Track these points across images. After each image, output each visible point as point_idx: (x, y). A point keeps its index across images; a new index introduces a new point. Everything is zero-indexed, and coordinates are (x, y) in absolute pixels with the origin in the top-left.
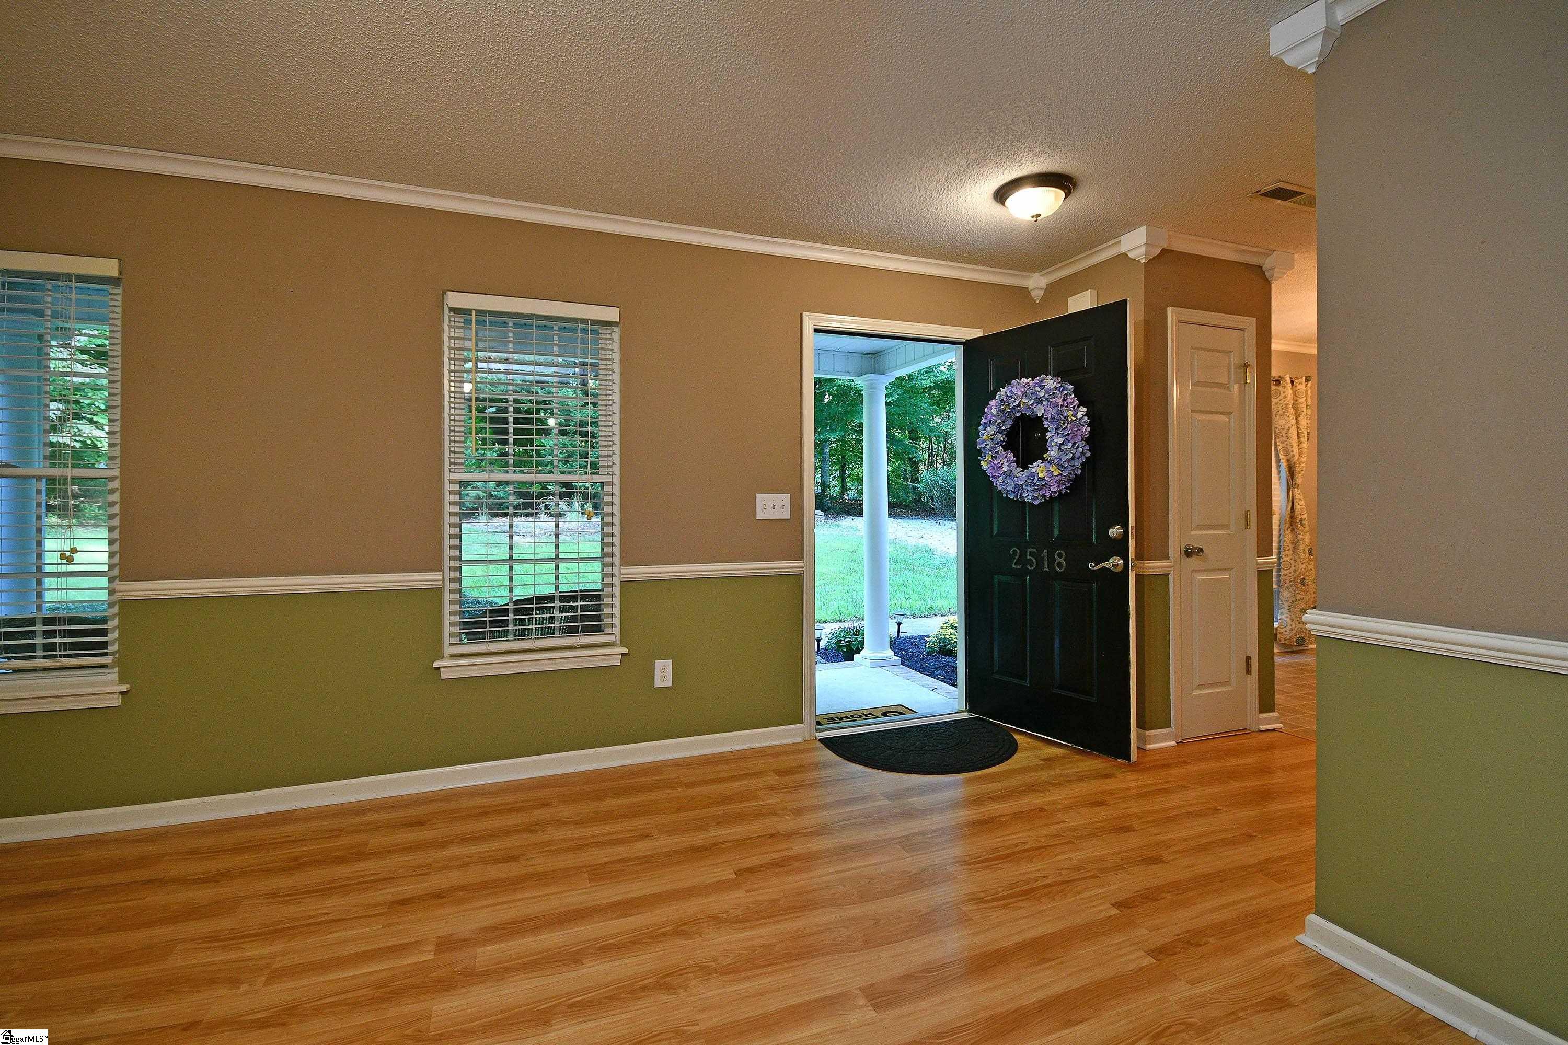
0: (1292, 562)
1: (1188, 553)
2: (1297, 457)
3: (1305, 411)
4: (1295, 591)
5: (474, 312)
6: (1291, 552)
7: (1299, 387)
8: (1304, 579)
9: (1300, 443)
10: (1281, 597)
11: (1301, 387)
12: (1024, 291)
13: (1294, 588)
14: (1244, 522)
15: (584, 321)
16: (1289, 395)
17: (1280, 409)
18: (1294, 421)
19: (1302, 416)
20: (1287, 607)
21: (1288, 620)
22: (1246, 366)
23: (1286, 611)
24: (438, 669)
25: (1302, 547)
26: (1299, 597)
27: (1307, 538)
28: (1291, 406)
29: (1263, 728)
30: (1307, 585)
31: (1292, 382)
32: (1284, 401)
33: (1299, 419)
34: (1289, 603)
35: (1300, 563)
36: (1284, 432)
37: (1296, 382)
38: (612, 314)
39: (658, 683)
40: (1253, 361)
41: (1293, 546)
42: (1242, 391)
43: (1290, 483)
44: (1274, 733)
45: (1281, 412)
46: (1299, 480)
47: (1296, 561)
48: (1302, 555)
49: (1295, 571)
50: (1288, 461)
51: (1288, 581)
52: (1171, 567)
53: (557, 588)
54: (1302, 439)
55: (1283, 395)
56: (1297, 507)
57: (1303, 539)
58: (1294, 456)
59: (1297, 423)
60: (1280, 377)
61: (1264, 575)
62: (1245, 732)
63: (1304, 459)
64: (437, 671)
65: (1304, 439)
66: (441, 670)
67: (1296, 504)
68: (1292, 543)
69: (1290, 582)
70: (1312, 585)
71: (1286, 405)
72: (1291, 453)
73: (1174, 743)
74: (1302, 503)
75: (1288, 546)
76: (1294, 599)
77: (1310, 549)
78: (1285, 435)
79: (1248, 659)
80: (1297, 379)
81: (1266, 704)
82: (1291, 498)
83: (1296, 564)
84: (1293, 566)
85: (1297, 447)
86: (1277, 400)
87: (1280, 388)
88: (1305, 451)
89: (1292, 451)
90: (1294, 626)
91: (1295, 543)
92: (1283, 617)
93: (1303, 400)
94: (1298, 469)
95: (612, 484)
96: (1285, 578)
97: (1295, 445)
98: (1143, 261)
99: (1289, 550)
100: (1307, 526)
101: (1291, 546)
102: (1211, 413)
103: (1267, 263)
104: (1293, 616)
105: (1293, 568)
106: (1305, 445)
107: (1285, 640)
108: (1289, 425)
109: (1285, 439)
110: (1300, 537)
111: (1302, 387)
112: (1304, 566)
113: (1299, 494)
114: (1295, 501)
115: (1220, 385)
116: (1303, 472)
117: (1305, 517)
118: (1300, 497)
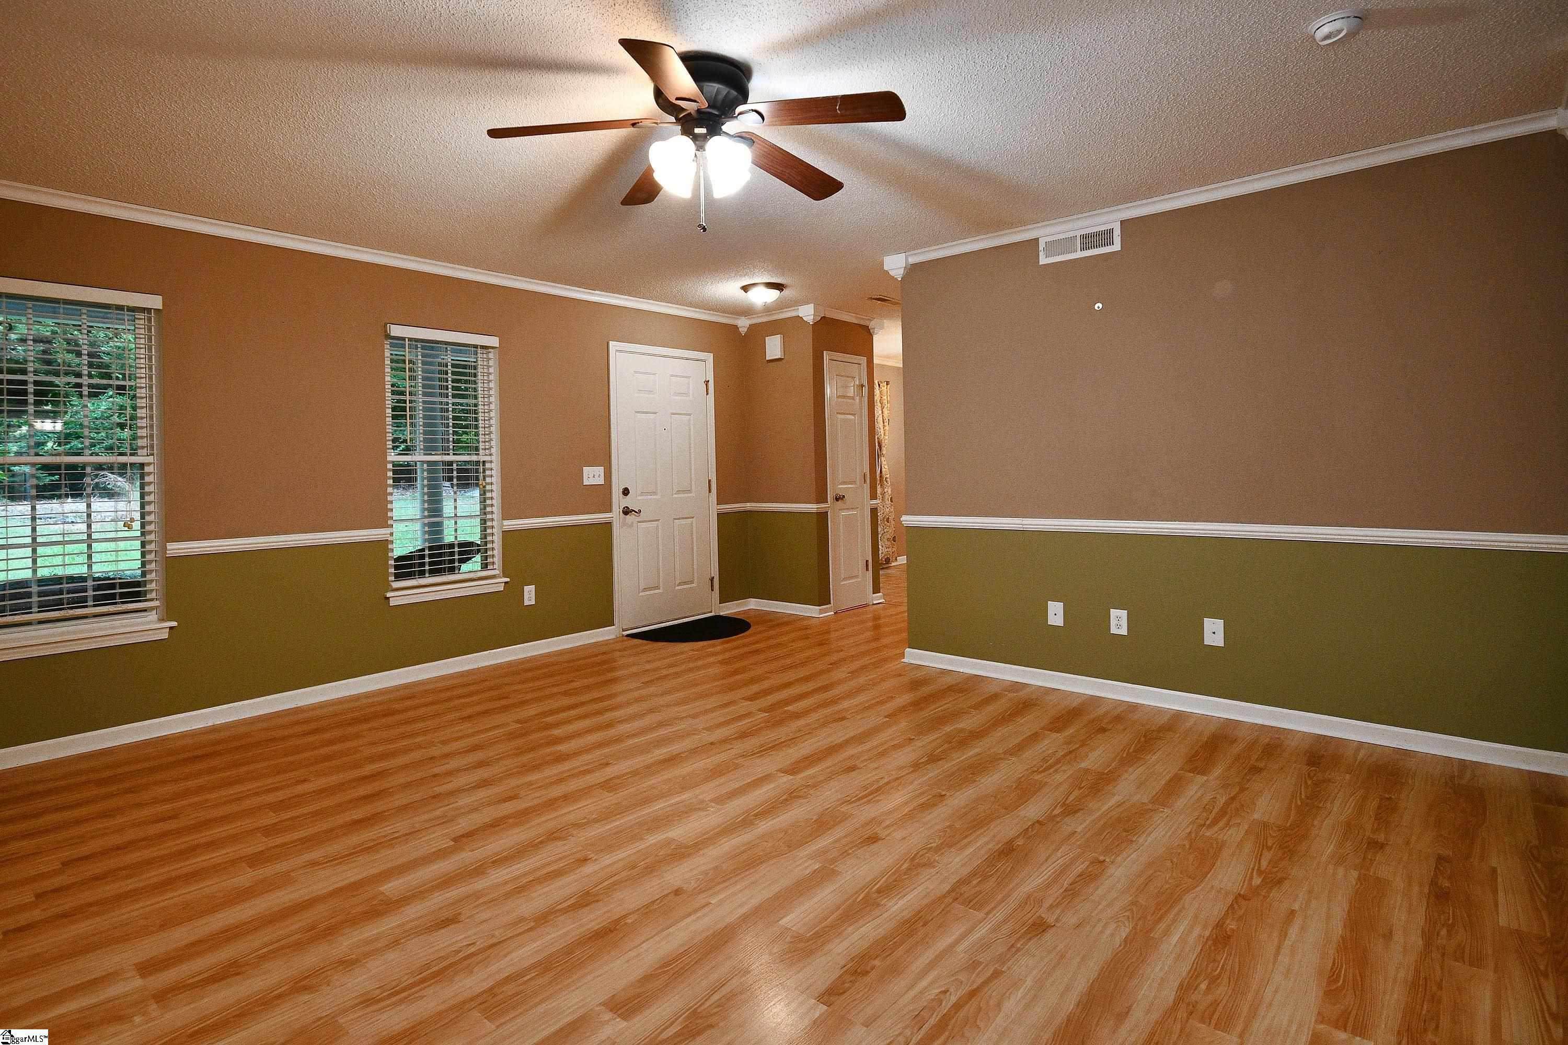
1: (837, 499)
2: (883, 437)
3: (886, 404)
5: (407, 339)
7: (883, 388)
8: (888, 518)
9: (884, 426)
11: (884, 389)
12: (736, 327)
14: (863, 480)
15: (476, 346)
19: (885, 408)
22: (862, 386)
24: (389, 598)
25: (887, 496)
26: (886, 530)
27: (890, 491)
29: (875, 602)
31: (879, 385)
33: (884, 410)
35: (886, 508)
37: (881, 386)
38: (493, 341)
39: (527, 603)
40: (866, 383)
41: (882, 496)
42: (861, 401)
43: (880, 454)
44: (881, 605)
46: (884, 451)
48: (887, 502)
52: (829, 507)
53: (456, 537)
54: (885, 424)
56: (884, 470)
58: (881, 435)
59: (882, 413)
61: (874, 511)
62: (867, 605)
63: (887, 437)
64: (386, 601)
65: (886, 424)
66: (390, 599)
67: (883, 468)
70: (893, 522)
73: (833, 613)
74: (886, 467)
77: (891, 498)
79: (867, 561)
81: (876, 590)
88: (887, 432)
89: (880, 432)
91: (883, 494)
93: (885, 397)
94: (883, 444)
95: (491, 462)
97: (882, 428)
98: (811, 323)
100: (889, 482)
102: (844, 414)
103: (871, 325)
106: (887, 428)
110: (886, 490)
112: (888, 510)
113: (885, 461)
114: (882, 466)
115: (849, 397)
117: (888, 476)
118: (885, 463)
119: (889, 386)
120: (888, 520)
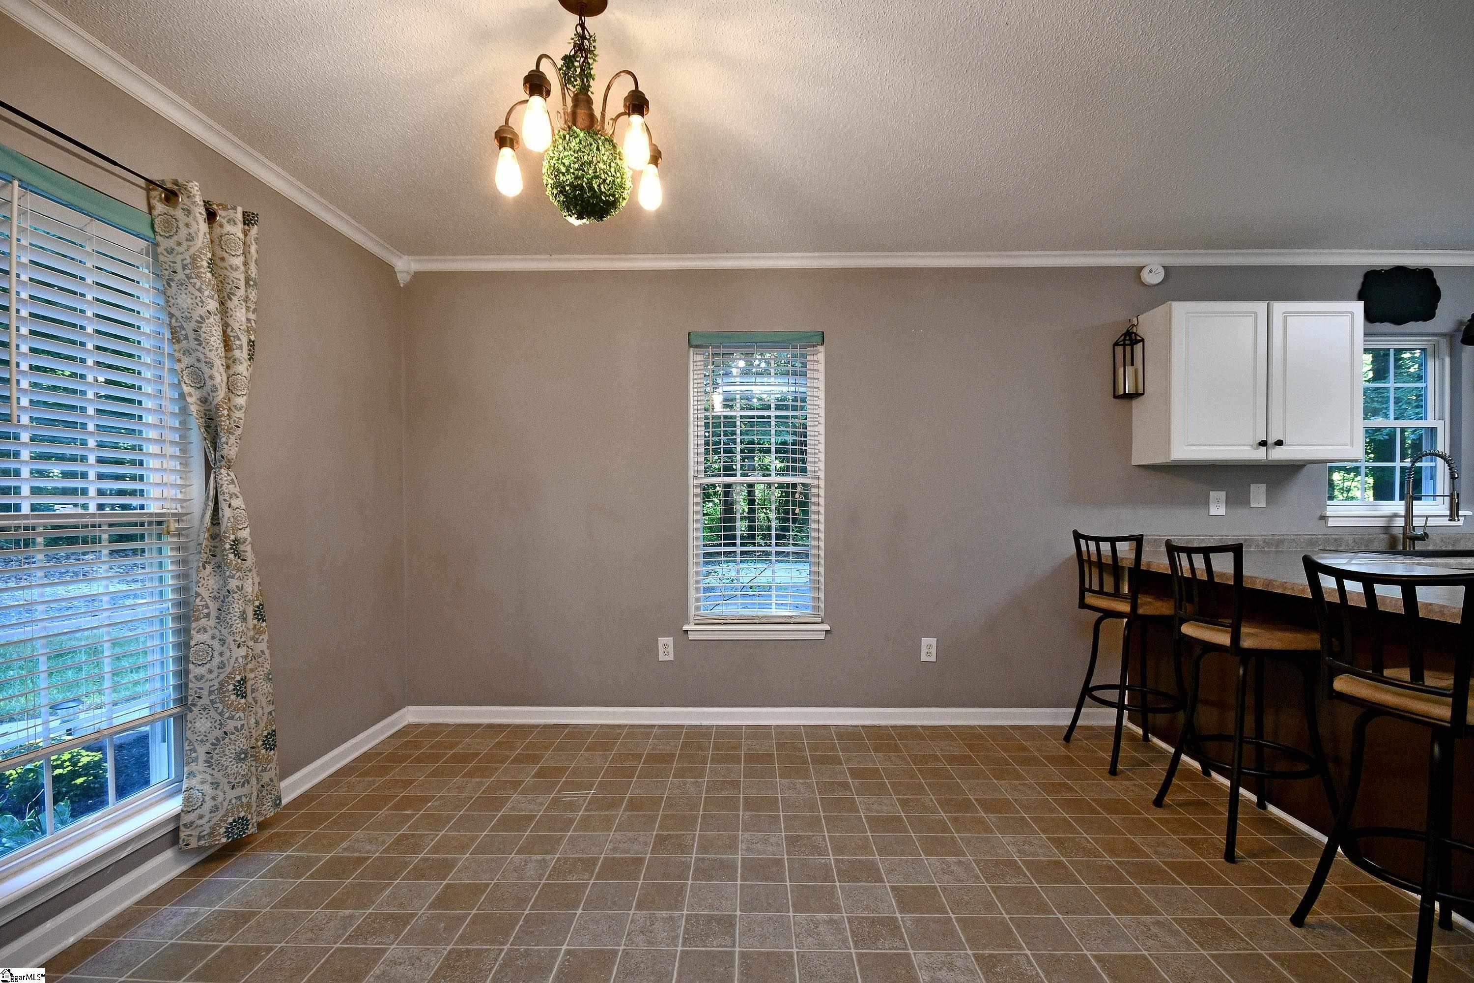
0: (216, 644)
2: (221, 394)
3: (243, 288)
4: (221, 714)
6: (212, 622)
8: (244, 680)
9: (230, 363)
10: (189, 734)
13: (220, 706)
16: (201, 235)
17: (179, 267)
18: (213, 305)
19: (234, 298)
20: (202, 757)
21: (207, 789)
23: (201, 766)
25: (237, 607)
26: (230, 725)
27: (250, 587)
28: (205, 264)
30: (253, 691)
31: (211, 216)
32: (189, 247)
33: (230, 304)
34: (208, 747)
35: (233, 646)
36: (189, 327)
37: (222, 215)
41: (217, 605)
43: (211, 458)
45: (181, 275)
46: (230, 448)
47: (223, 642)
48: (239, 626)
49: (222, 666)
50: (204, 401)
51: (205, 693)
55: (183, 232)
56: (226, 513)
57: (240, 589)
58: (215, 389)
60: (176, 183)
63: (241, 401)
65: (242, 354)
67: (223, 505)
68: (215, 598)
69: (211, 693)
71: (194, 258)
72: (209, 383)
74: (237, 502)
75: (208, 608)
76: (218, 733)
77: (257, 610)
78: (192, 335)
80: (225, 208)
82: (212, 492)
83: (225, 649)
84: (216, 654)
85: (222, 369)
86: (171, 243)
87: (179, 213)
88: (242, 382)
89: (212, 377)
90: (220, 799)
91: (223, 597)
92: (194, 782)
93: (238, 261)
94: (225, 423)
96: (199, 685)
97: (218, 363)
99: (208, 615)
100: (250, 556)
101: (213, 606)
104: (219, 775)
105: (217, 660)
106: (242, 368)
107: (200, 838)
108: (202, 311)
109: (193, 344)
110: (233, 584)
111: (236, 230)
112: (243, 651)
113: (232, 482)
114: (220, 498)
116: (239, 432)
117: (245, 534)
118: (233, 489)
119: (254, 230)
120: (241, 689)
